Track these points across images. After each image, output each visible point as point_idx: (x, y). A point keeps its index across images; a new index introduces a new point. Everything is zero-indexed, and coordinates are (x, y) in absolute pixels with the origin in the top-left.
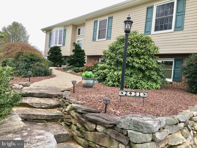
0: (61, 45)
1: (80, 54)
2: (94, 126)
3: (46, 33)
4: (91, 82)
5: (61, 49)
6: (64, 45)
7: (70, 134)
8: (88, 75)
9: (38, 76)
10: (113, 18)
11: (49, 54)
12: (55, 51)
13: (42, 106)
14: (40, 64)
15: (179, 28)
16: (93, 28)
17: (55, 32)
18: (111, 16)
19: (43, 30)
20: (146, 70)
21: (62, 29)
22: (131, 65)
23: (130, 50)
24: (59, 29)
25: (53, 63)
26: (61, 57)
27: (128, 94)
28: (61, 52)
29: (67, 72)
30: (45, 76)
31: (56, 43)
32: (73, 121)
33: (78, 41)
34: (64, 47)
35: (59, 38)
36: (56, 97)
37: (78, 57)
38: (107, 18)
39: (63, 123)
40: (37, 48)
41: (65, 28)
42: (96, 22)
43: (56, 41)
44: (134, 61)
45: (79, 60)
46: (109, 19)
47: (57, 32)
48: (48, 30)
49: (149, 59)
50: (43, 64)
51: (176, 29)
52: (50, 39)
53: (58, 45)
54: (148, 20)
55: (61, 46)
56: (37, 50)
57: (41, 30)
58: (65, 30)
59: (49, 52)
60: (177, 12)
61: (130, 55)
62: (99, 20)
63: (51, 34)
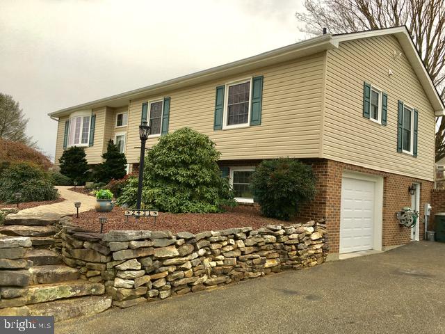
0: (87, 145)
1: (115, 162)
2: (80, 243)
3: (59, 121)
4: (108, 204)
5: (86, 152)
6: (92, 144)
7: (60, 257)
8: (103, 194)
9: (32, 201)
10: (171, 100)
11: (60, 162)
12: (74, 156)
13: (30, 233)
14: (38, 182)
15: (256, 121)
16: (141, 115)
17: (75, 120)
18: (167, 96)
19: (52, 115)
20: (195, 186)
21: (89, 114)
22: (174, 179)
23: (174, 157)
24: (82, 114)
25: (69, 179)
26: (85, 166)
27: (136, 213)
28: (86, 158)
29: (89, 195)
30: (45, 200)
31: (77, 141)
32: (63, 244)
33: (118, 137)
34: (91, 148)
35: (83, 131)
36: (52, 225)
37: (112, 167)
38: (161, 99)
39: (54, 249)
40: (39, 151)
41: (94, 113)
42: (145, 105)
43: (77, 136)
44: (178, 173)
45: (113, 172)
46: (165, 101)
47: (79, 119)
48: (63, 117)
49: (201, 169)
50: (43, 182)
51: (253, 123)
52: (66, 132)
53: (80, 145)
54: (219, 107)
55: (86, 147)
56: (40, 153)
57: (49, 115)
58: (94, 117)
59: (62, 158)
60: (253, 99)
61: (173, 164)
62: (150, 101)
63: (67, 123)
